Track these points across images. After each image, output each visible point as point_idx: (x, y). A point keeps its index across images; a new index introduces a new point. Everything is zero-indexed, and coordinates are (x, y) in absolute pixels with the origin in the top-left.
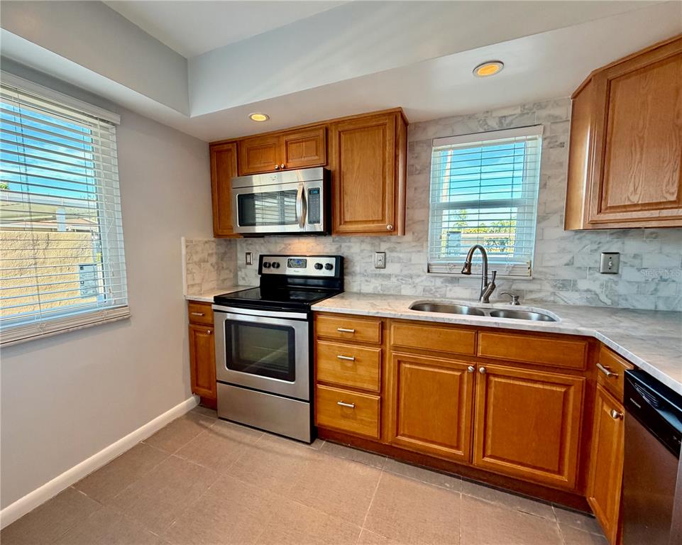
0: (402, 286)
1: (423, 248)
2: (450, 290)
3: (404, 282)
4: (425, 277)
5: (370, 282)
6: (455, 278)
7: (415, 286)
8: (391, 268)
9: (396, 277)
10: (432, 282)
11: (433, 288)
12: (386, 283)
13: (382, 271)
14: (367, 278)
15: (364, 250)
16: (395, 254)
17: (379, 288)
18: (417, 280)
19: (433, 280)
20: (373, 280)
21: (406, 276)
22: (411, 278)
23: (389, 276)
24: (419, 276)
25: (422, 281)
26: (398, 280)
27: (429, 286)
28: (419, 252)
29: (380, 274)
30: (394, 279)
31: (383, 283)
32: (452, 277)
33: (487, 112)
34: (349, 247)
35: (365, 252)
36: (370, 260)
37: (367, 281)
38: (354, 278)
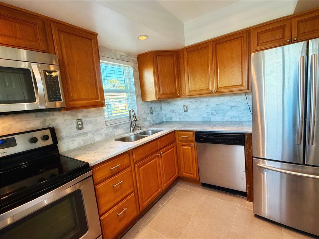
0: (95, 137)
1: (101, 113)
2: (116, 132)
3: (95, 134)
4: (105, 129)
5: (75, 140)
6: (117, 125)
7: (101, 135)
8: (87, 128)
9: (90, 132)
10: (108, 130)
11: (109, 133)
12: (85, 138)
13: (82, 131)
14: (72, 139)
15: (67, 120)
16: (87, 119)
17: (82, 142)
18: (102, 131)
19: (108, 129)
20: (77, 139)
21: (96, 131)
22: (99, 131)
23: (86, 133)
24: (102, 129)
25: (104, 131)
26: (92, 134)
27: (107, 133)
28: (100, 115)
29: (80, 134)
30: (90, 134)
31: (84, 138)
32: (116, 126)
33: (116, 51)
34: (54, 120)
35: (68, 121)
36: (72, 126)
37: (73, 140)
38: (62, 141)
